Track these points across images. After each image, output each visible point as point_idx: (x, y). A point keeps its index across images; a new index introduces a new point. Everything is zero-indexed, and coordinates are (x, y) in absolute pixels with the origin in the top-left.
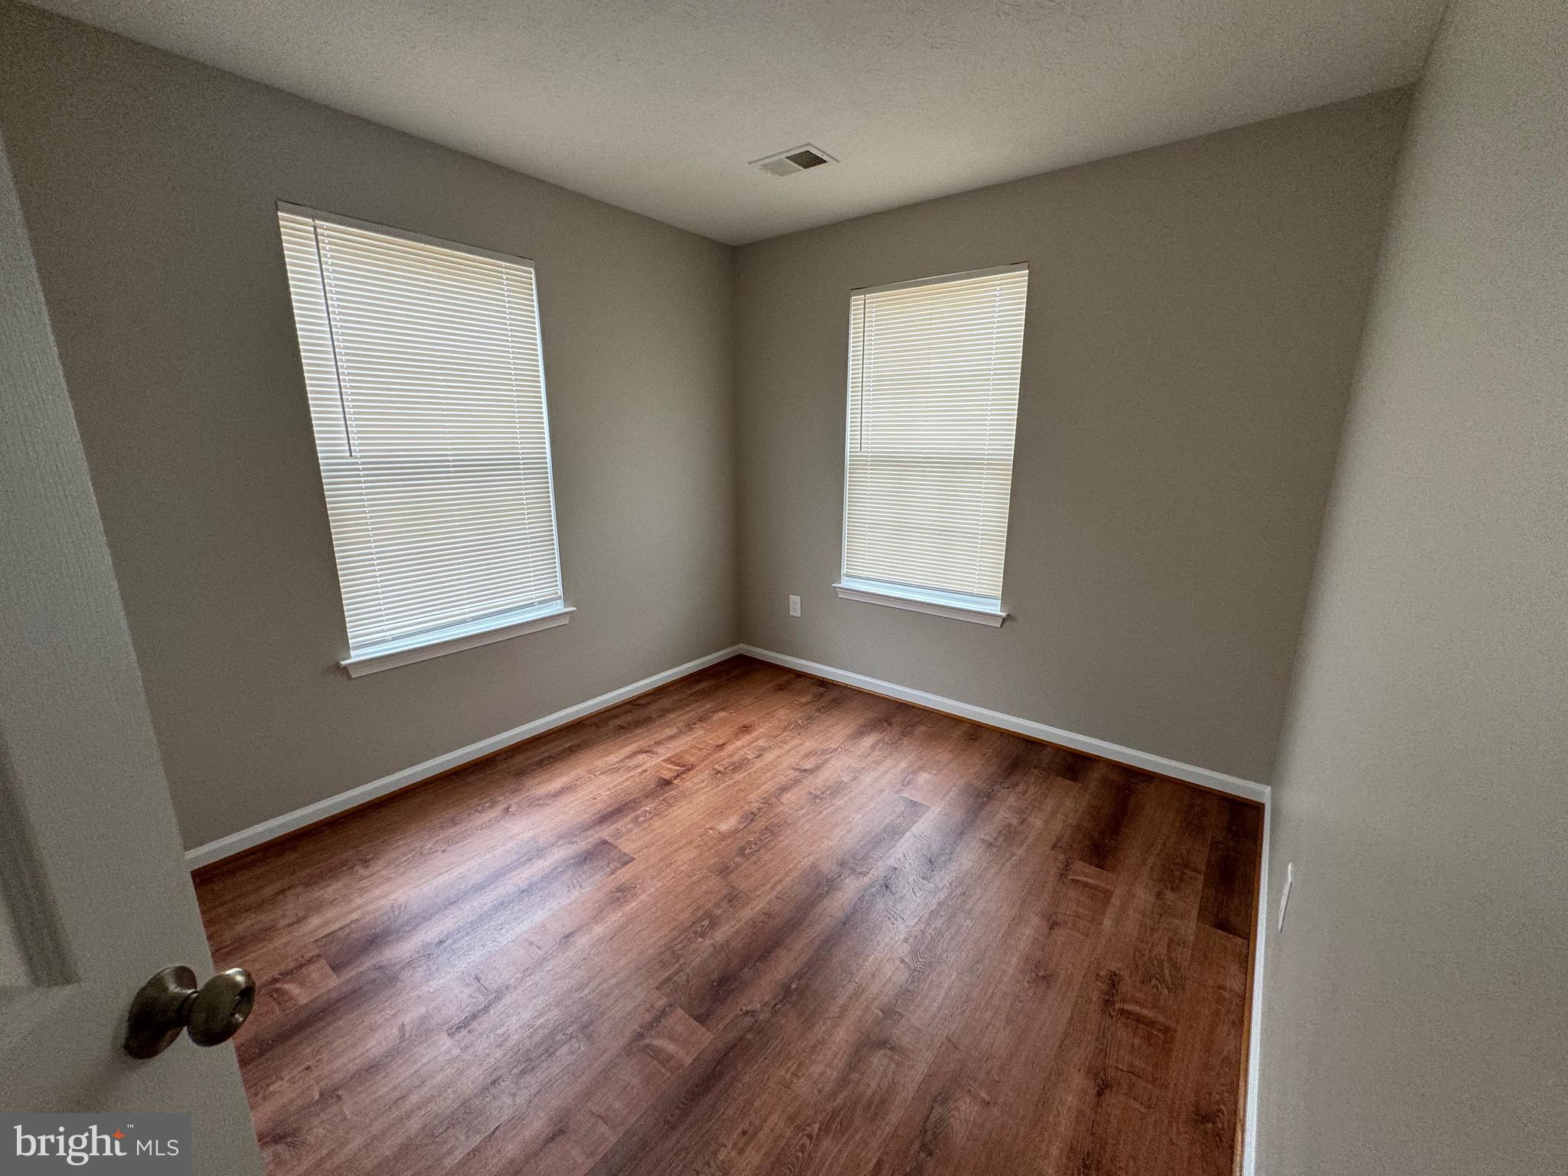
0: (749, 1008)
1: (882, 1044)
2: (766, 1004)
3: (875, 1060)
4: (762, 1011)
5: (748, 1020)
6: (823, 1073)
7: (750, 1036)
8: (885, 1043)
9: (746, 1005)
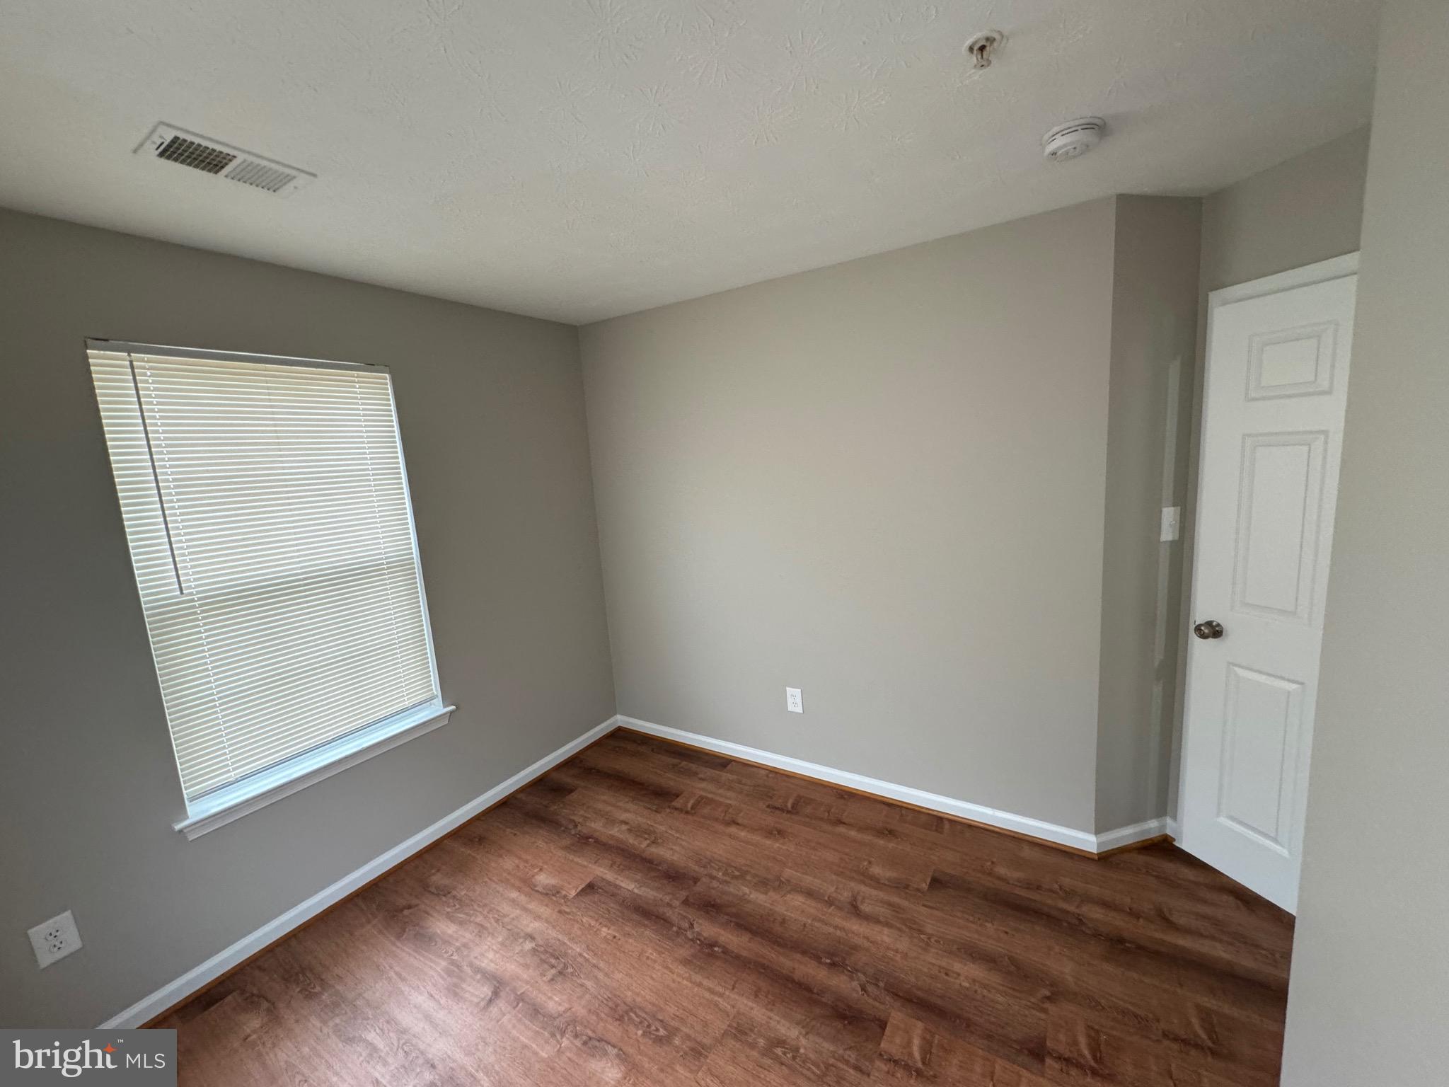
0: (860, 989)
1: (855, 907)
2: (852, 978)
3: (867, 910)
4: (858, 980)
5: (870, 988)
6: (888, 936)
7: (881, 984)
8: (852, 905)
9: (857, 992)
